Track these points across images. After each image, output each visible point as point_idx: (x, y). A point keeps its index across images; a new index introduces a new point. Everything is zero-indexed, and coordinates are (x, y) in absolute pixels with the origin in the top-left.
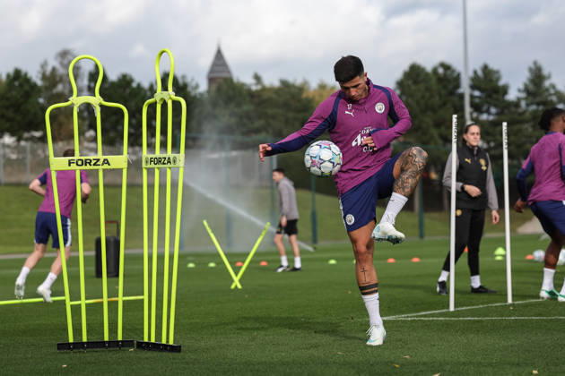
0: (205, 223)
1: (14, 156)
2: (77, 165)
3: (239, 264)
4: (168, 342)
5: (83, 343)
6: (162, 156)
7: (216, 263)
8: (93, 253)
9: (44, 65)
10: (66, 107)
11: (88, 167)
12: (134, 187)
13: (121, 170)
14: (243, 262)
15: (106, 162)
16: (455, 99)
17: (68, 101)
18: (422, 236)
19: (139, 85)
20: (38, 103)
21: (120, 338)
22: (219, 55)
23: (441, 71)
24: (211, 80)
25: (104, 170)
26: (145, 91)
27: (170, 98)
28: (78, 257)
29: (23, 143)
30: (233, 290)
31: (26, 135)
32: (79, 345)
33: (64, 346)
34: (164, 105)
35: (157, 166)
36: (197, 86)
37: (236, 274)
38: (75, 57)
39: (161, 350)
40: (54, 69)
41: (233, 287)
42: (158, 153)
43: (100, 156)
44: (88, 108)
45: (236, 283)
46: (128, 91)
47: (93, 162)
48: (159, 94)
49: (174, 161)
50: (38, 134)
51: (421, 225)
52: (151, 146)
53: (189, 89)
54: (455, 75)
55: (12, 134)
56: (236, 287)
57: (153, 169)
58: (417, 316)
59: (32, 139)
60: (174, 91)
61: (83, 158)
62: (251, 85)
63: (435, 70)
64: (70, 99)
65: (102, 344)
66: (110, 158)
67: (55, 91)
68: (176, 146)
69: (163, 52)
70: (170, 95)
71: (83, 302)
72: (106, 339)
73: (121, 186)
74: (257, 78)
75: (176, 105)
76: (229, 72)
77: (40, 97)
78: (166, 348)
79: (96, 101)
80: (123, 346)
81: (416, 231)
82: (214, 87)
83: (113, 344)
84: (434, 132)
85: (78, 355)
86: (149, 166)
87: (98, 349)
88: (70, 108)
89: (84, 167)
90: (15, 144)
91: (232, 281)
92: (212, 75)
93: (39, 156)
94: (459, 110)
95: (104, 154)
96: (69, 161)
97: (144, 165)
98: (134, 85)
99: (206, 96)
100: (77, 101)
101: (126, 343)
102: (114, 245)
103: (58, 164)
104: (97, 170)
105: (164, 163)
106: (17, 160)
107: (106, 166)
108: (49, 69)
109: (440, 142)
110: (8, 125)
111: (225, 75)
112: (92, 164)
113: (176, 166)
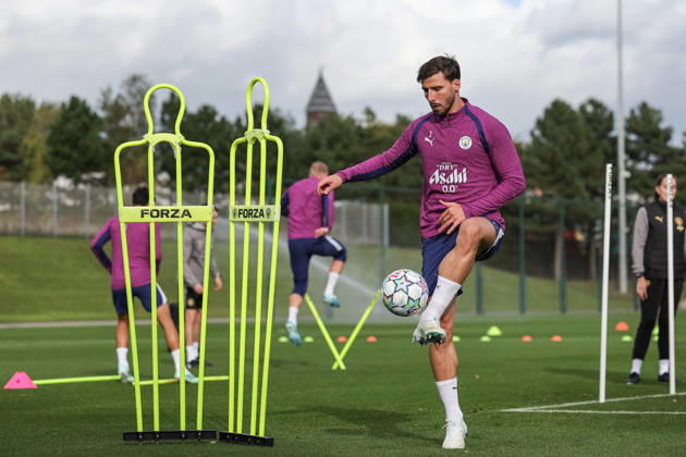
1: (70, 202)
2: (152, 216)
3: (342, 339)
4: (257, 433)
5: (155, 433)
6: (254, 207)
7: (313, 337)
9: (106, 94)
10: (140, 147)
11: (165, 219)
12: (220, 243)
14: (348, 337)
15: (187, 213)
16: (606, 143)
17: (141, 138)
18: (563, 309)
19: (223, 119)
20: (99, 138)
21: (199, 428)
22: (321, 84)
23: (590, 109)
24: (311, 115)
26: (231, 126)
27: (264, 137)
29: (81, 187)
30: (334, 371)
31: (85, 177)
32: (149, 435)
33: (132, 436)
34: (257, 146)
35: (247, 219)
36: (293, 122)
37: (339, 351)
39: (249, 444)
40: (119, 96)
41: (335, 367)
42: (248, 203)
43: (180, 206)
44: (164, 148)
45: (339, 363)
46: (210, 126)
47: (171, 213)
48: (251, 133)
49: (268, 214)
50: (98, 175)
51: (563, 296)
52: (240, 195)
53: (285, 125)
54: (607, 114)
55: (69, 176)
56: (339, 368)
57: (243, 223)
58: (560, 409)
59: (93, 182)
60: (268, 128)
61: (159, 208)
62: (361, 121)
63: (583, 108)
64: (145, 136)
65: (177, 435)
66: (191, 208)
67: (122, 124)
69: (255, 82)
70: (264, 133)
71: (156, 382)
72: (183, 428)
74: (369, 113)
75: (272, 146)
76: (332, 105)
77: (102, 130)
78: (256, 440)
79: (176, 139)
80: (202, 437)
81: (557, 303)
82: (315, 124)
83: (191, 434)
84: (580, 183)
85: (149, 447)
86: (237, 219)
87: (172, 441)
88: (145, 147)
89: (159, 219)
90: (72, 187)
91: (334, 360)
92: (314, 109)
93: (100, 202)
94: (612, 157)
96: (142, 211)
98: (218, 119)
99: (304, 134)
100: (153, 138)
101: (207, 434)
103: (129, 214)
105: (255, 216)
106: (74, 207)
107: (186, 219)
108: (113, 97)
109: (587, 194)
110: (63, 163)
111: (327, 109)
112: (170, 215)
113: (270, 220)
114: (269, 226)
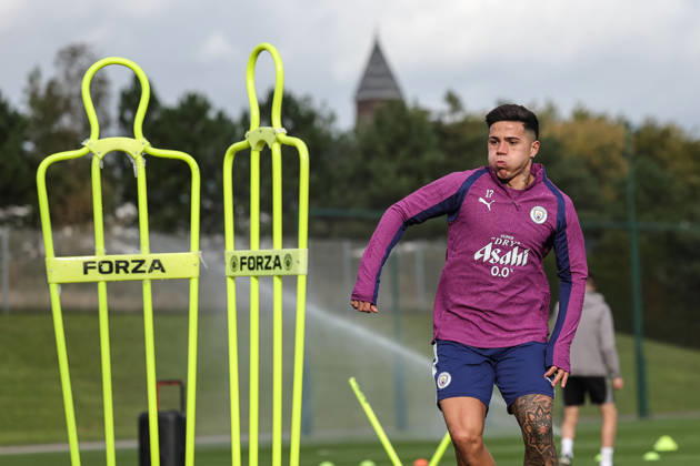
0: (353, 382)
2: (101, 271)
6: (264, 253)
8: (134, 444)
9: (34, 77)
10: (78, 160)
11: (122, 276)
12: (212, 313)
13: (187, 281)
15: (157, 265)
17: (79, 147)
19: (221, 115)
20: (22, 153)
22: (377, 55)
24: (362, 105)
25: (154, 282)
27: (278, 140)
28: (103, 453)
34: (266, 155)
35: (255, 272)
36: (332, 118)
38: (93, 61)
40: (52, 85)
42: (255, 248)
43: (147, 255)
44: (121, 159)
47: (132, 266)
48: (256, 132)
49: (288, 264)
50: (21, 211)
52: (242, 233)
53: (318, 124)
57: (247, 278)
59: (13, 222)
61: (113, 258)
62: (441, 114)
64: (86, 143)
66: (163, 257)
67: (56, 127)
68: (290, 233)
69: (260, 51)
70: (277, 134)
73: (186, 313)
74: (453, 100)
75: (290, 154)
76: (396, 88)
77: (27, 139)
79: (137, 146)
82: (369, 119)
86: (238, 273)
88: (86, 161)
89: (113, 277)
92: (368, 95)
93: (27, 253)
95: (153, 250)
96: (85, 264)
97: (228, 270)
98: (212, 115)
99: (352, 138)
100: (98, 146)
102: (173, 426)
103: (63, 269)
104: (140, 282)
105: (267, 268)
107: (157, 274)
108: (44, 85)
111: (388, 94)
112: (130, 269)
113: (291, 272)
114: (290, 282)
